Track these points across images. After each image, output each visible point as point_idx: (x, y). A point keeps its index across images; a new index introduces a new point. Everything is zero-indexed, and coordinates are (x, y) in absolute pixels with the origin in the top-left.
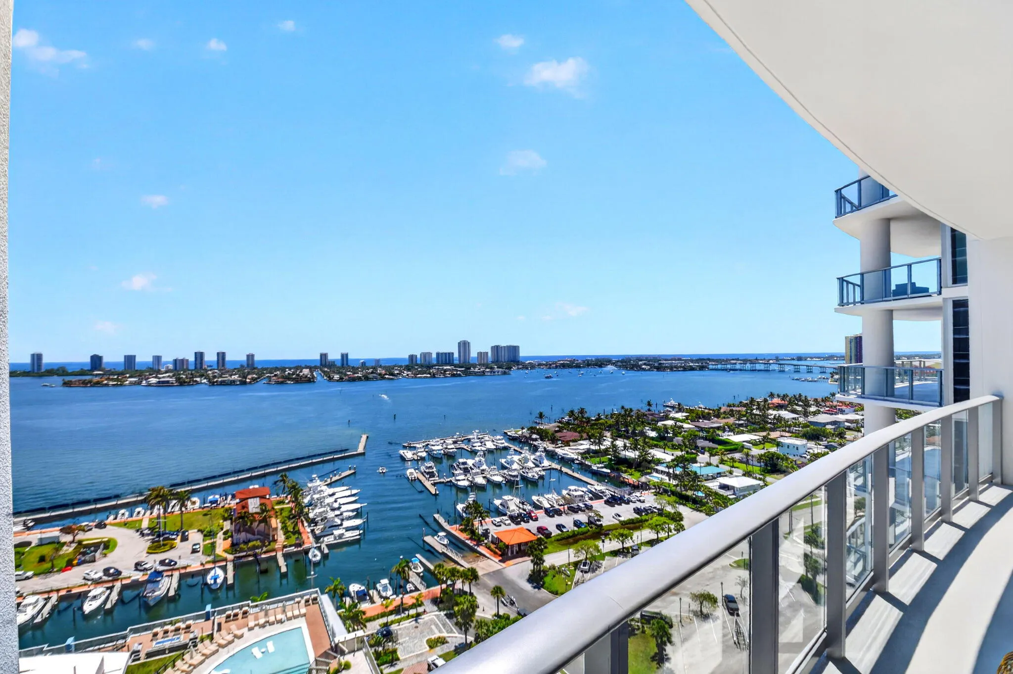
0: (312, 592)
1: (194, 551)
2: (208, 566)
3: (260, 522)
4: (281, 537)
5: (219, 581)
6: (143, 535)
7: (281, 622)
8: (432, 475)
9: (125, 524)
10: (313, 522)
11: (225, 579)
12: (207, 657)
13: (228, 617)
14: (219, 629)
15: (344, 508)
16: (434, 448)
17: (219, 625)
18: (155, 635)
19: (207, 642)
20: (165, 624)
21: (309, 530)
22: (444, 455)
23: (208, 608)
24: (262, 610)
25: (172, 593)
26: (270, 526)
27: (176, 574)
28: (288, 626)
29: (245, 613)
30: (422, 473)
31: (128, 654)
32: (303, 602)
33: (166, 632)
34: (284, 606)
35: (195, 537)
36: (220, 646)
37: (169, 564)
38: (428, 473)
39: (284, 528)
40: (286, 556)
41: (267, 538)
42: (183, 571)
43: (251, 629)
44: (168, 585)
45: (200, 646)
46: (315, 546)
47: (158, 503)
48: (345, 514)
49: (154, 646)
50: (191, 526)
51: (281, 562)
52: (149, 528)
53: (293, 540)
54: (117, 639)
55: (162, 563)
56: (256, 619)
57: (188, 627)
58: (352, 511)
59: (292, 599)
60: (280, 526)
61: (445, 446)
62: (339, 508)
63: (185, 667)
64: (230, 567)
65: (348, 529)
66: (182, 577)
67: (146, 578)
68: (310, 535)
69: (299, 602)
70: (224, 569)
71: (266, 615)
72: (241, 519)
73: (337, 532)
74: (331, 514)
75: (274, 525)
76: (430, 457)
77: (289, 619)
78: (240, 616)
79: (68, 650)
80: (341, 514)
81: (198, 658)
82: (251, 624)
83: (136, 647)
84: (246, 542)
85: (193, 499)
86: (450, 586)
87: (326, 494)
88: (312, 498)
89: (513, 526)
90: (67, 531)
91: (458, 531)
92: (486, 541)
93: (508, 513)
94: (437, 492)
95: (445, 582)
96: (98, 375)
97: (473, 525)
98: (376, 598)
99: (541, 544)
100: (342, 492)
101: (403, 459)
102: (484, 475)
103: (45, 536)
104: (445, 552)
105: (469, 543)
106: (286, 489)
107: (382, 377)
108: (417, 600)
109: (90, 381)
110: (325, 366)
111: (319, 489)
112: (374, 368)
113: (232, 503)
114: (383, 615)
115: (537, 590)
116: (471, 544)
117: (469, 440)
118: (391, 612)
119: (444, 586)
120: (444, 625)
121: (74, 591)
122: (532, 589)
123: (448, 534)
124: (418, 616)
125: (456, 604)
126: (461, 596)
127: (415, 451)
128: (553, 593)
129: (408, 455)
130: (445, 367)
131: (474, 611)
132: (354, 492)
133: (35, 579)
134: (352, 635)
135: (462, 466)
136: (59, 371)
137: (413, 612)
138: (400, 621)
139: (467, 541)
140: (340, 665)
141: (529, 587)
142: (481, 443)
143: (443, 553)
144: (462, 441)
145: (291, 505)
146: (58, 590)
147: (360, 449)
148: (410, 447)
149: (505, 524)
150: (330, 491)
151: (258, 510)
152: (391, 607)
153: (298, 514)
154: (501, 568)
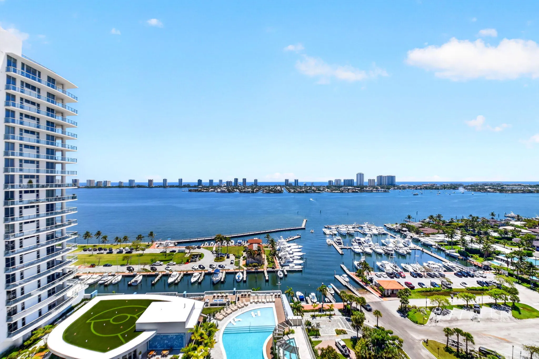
0: (279, 292)
1: (232, 263)
2: (236, 271)
3: (258, 255)
4: (266, 263)
5: (241, 278)
6: (213, 253)
7: (264, 303)
8: (340, 243)
9: (207, 248)
10: (280, 258)
11: (243, 277)
12: (233, 311)
13: (242, 295)
14: (238, 300)
15: (295, 254)
16: (341, 229)
17: (238, 298)
18: (214, 297)
19: (233, 304)
20: (218, 293)
21: (278, 262)
22: (347, 234)
23: (235, 289)
24: (256, 295)
25: (222, 280)
26: (262, 257)
27: (224, 272)
28: (267, 305)
29: (249, 295)
30: (335, 242)
31: (203, 303)
32: (274, 295)
33: (218, 296)
34: (266, 296)
35: (232, 257)
36: (238, 307)
37: (222, 267)
38: (338, 242)
39: (268, 259)
40: (268, 272)
41: (260, 263)
42: (227, 271)
43: (251, 303)
44: (221, 276)
45: (230, 305)
46: (281, 269)
47: (219, 241)
48: (296, 257)
49: (214, 302)
50: (231, 253)
51: (266, 274)
52: (216, 251)
53: (271, 265)
54: (200, 295)
55: (219, 266)
56: (254, 299)
57: (227, 296)
58: (299, 256)
59: (269, 293)
60: (266, 258)
61: (347, 229)
62: (292, 254)
63: (224, 314)
64: (245, 273)
65: (296, 265)
66: (227, 273)
67: (213, 271)
68: (279, 264)
69: (272, 295)
70: (243, 273)
71: (258, 298)
72: (251, 253)
73: (291, 265)
74: (288, 256)
75: (263, 257)
76: (339, 235)
77: (267, 302)
78: (247, 296)
79: (184, 296)
80: (293, 257)
81: (229, 311)
82: (252, 301)
83: (207, 301)
84: (252, 263)
85: (232, 241)
86: (349, 304)
87: (286, 246)
88: (280, 247)
89: (389, 279)
90: (187, 248)
91: (354, 275)
92: (371, 284)
93: (386, 271)
94: (343, 253)
95: (346, 302)
96: (200, 187)
97: (363, 274)
98: (309, 301)
99: (407, 292)
100: (294, 246)
101: (325, 234)
102: (370, 248)
103: (180, 249)
104: (347, 285)
105: (361, 283)
106: (269, 241)
107: (314, 191)
108: (331, 307)
109: (198, 190)
110: (287, 186)
111: (283, 243)
112: (311, 187)
113: (246, 245)
114: (313, 311)
115: (403, 318)
116: (362, 284)
117: (362, 227)
118: (316, 310)
119: (345, 304)
120: (345, 324)
121: (189, 272)
122: (400, 317)
123: (349, 276)
124: (330, 316)
125: (352, 315)
126: (355, 311)
127: (331, 230)
128: (414, 322)
129: (327, 232)
130: (349, 188)
131: (362, 321)
132: (300, 247)
133: (176, 266)
134: (295, 318)
135: (357, 241)
136: (187, 186)
137: (328, 313)
138: (321, 316)
139: (360, 282)
140: (290, 330)
141: (398, 315)
142: (370, 230)
143: (346, 286)
144: (358, 228)
145: (271, 249)
146: (183, 271)
147: (303, 226)
148: (329, 228)
149: (384, 277)
150: (289, 245)
151: (256, 249)
152: (317, 308)
153: (274, 254)
154: (380, 300)
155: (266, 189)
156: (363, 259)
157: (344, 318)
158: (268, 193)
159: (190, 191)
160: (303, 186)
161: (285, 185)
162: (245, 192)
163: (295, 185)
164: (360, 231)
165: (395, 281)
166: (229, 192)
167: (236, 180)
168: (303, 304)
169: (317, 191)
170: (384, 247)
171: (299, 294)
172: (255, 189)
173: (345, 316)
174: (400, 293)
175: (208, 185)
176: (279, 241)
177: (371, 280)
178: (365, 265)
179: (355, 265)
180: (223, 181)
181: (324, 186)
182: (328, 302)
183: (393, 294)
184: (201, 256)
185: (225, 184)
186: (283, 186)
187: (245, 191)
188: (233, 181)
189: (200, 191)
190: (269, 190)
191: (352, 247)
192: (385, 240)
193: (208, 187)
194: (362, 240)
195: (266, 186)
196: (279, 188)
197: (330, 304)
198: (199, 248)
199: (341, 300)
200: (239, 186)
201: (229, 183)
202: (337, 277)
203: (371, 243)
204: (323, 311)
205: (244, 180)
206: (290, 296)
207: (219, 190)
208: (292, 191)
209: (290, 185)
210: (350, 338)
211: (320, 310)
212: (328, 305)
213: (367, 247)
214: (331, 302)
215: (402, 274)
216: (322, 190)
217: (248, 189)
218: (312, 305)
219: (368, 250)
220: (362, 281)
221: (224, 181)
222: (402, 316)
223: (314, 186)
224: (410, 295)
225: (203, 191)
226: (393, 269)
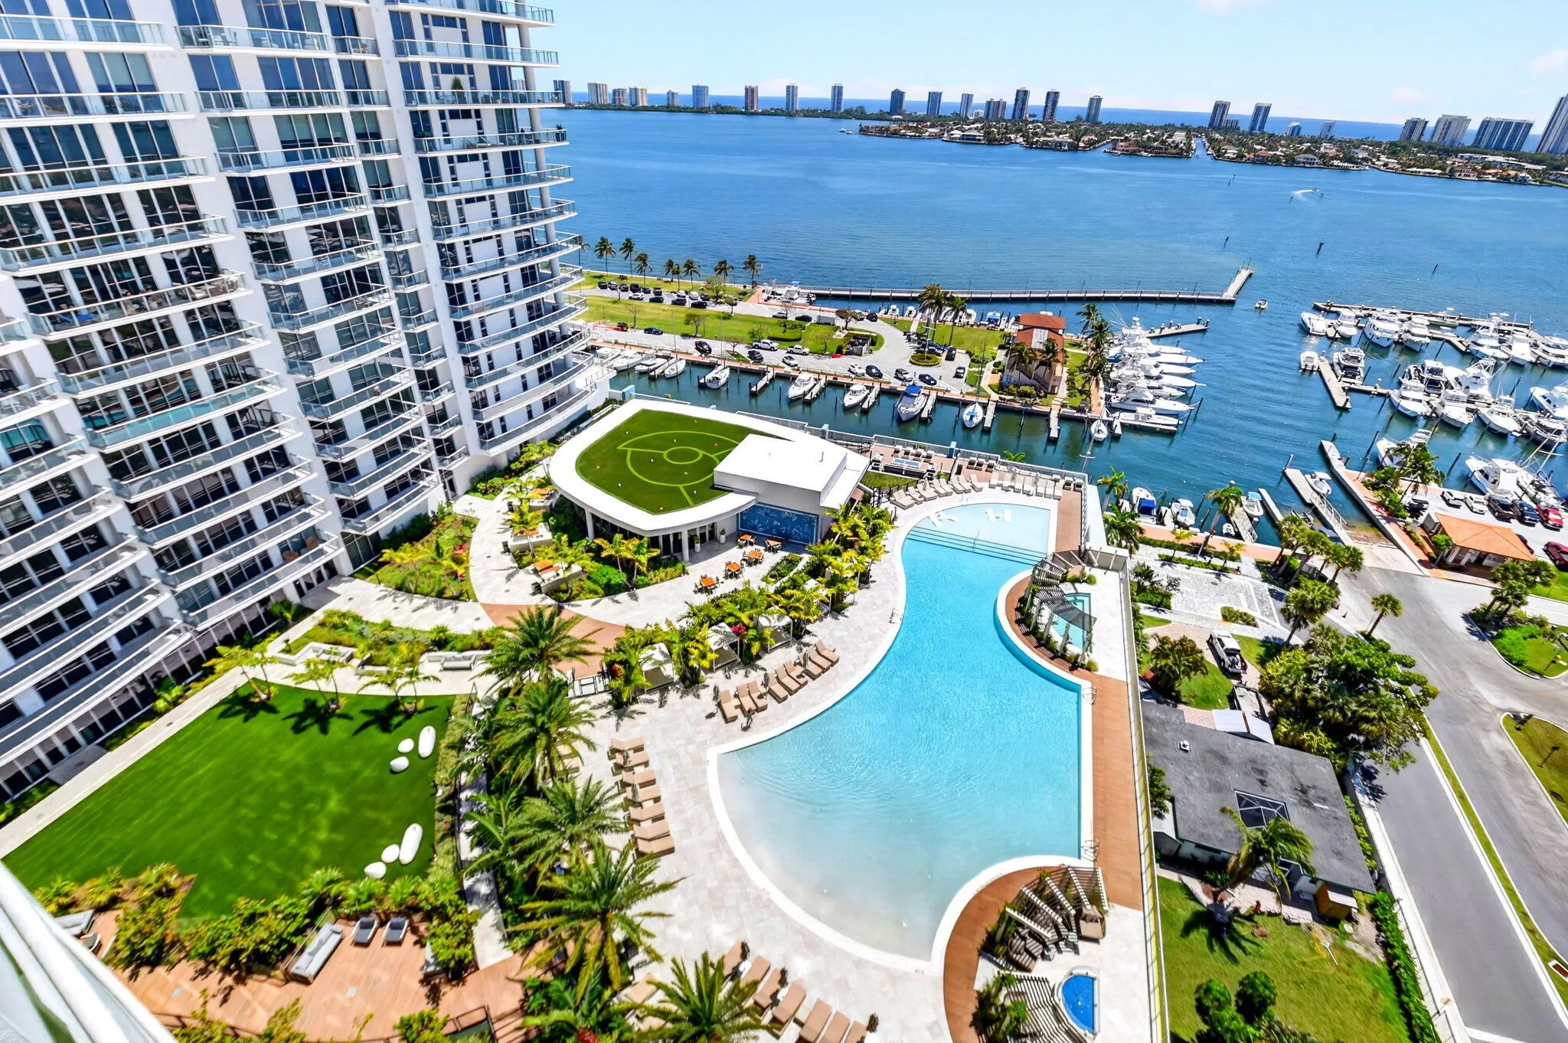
0: (1079, 477)
1: (958, 376)
2: (968, 398)
3: (1042, 363)
4: (1062, 391)
5: (976, 420)
6: (909, 339)
7: (1028, 494)
8: (1350, 372)
9: (894, 323)
10: (1113, 385)
11: (984, 419)
12: (940, 495)
13: (971, 463)
14: (959, 472)
15: (1166, 380)
16: (1379, 324)
17: (960, 468)
18: (897, 452)
19: (943, 480)
20: (908, 445)
21: (1103, 394)
22: (1396, 343)
23: (953, 445)
24: (1010, 471)
25: (925, 415)
26: (1052, 372)
27: (933, 395)
28: (1034, 501)
29: (990, 466)
30: (1332, 365)
31: (868, 460)
32: (1062, 482)
33: (907, 453)
34: (1037, 478)
35: (962, 359)
36: (955, 489)
37: (928, 382)
38: (1345, 368)
39: (1071, 382)
40: (1062, 418)
41: (1045, 388)
42: (940, 394)
43: (992, 487)
44: (922, 404)
45: (935, 481)
46: (1105, 418)
47: (931, 306)
48: (1166, 391)
49: (892, 462)
50: (960, 344)
51: (1054, 422)
52: (918, 335)
53: (1077, 401)
54: (861, 441)
55: (922, 378)
56: (1001, 478)
57: (929, 457)
58: (1179, 389)
59: (1050, 473)
60: (1065, 376)
61: (1405, 326)
62: (1158, 378)
63: (916, 496)
64: (991, 408)
65: (1160, 413)
66: (939, 400)
67: (904, 389)
68: (1103, 402)
69: (1056, 481)
70: (985, 407)
71: (1013, 479)
72: (1019, 355)
73: (1141, 410)
74: (1143, 383)
75: (1058, 374)
76: (1363, 340)
77: (1038, 494)
78: (984, 467)
79: (823, 435)
80: (1159, 388)
81: (929, 493)
82: (994, 482)
83: (877, 456)
84: (1017, 386)
85: (969, 311)
86: (1300, 556)
87: (1145, 351)
88: (1122, 352)
89: (1489, 518)
90: (841, 314)
91: (1358, 482)
92: (1409, 520)
93: (1490, 492)
94: (1348, 405)
95: (1293, 547)
96: (896, 120)
97: (1396, 484)
98: (1168, 519)
99: (1537, 573)
100: (1171, 354)
101: (1305, 330)
102: (1471, 406)
103: (822, 314)
104: (1317, 504)
105: (1372, 509)
106: (1089, 329)
107: (1326, 162)
108: (1232, 550)
109: (887, 129)
110: (1218, 129)
111: (1137, 340)
112: (1316, 142)
113: (1012, 329)
114: (1169, 546)
115: (1475, 638)
116: (1375, 513)
117: (1473, 329)
118: (1183, 548)
119: (1288, 552)
120: (1261, 602)
121: (839, 380)
122: (1466, 632)
123: (1336, 479)
124: (1224, 570)
125: (1297, 585)
126: (1311, 578)
127: (1335, 322)
128: (1509, 659)
129: (1319, 324)
130: (1491, 158)
131: (1323, 609)
132: (1192, 360)
133: (810, 357)
134: (1112, 550)
135: (1426, 376)
136: (858, 113)
137: (1218, 562)
138: (1190, 564)
139: (1368, 505)
140: (1083, 575)
141: (1462, 626)
142: (1501, 341)
143: (1311, 505)
144: (1453, 327)
145: (1090, 353)
146: (827, 375)
147: (1229, 294)
148: (1329, 312)
149: (1471, 509)
150: (1154, 348)
151: (1042, 347)
152: (1186, 542)
153: (1096, 369)
154: (1417, 572)
155: (1126, 139)
156: (1417, 438)
157: (1266, 586)
158: (1132, 154)
159: (864, 131)
160: (1281, 138)
161: (1211, 125)
162: (1045, 147)
163: (1252, 128)
164: (1455, 341)
165: (1509, 530)
166: (991, 141)
167: (1022, 96)
168: (1146, 522)
169: (1336, 163)
170: (1533, 415)
171: (1140, 493)
172: (1085, 138)
173: (1271, 583)
174: (1506, 569)
175: (922, 113)
176: (1125, 331)
177: (1416, 510)
178: (1417, 460)
179: (1377, 453)
180: (975, 101)
181: (1379, 144)
182: (1228, 535)
183: (1478, 565)
184: (874, 342)
185: (982, 113)
186: (1200, 130)
187: (1046, 143)
188: (1010, 101)
189: (895, 134)
190: (1137, 143)
191: (1394, 394)
192: (1550, 388)
193: (921, 120)
194: (1451, 373)
195: (1130, 127)
196: (1179, 137)
197: (1233, 542)
198: (872, 318)
199: (1276, 538)
200: (1027, 122)
201: (994, 108)
202: (1294, 474)
203: (1484, 391)
204: (1204, 554)
205: (1052, 97)
206: (1112, 493)
207: (957, 134)
208: (1232, 152)
209: (1232, 127)
210: (1261, 638)
211: (1194, 550)
212: (1226, 544)
213: (1457, 399)
214: (1238, 536)
215: (1551, 516)
216: (1364, 159)
217: (1058, 134)
218: (1173, 532)
219: (1457, 412)
220: (1380, 505)
221: (980, 99)
222: (1473, 633)
223: (1331, 140)
224: (1545, 584)
225: (904, 136)
226: (1526, 492)
